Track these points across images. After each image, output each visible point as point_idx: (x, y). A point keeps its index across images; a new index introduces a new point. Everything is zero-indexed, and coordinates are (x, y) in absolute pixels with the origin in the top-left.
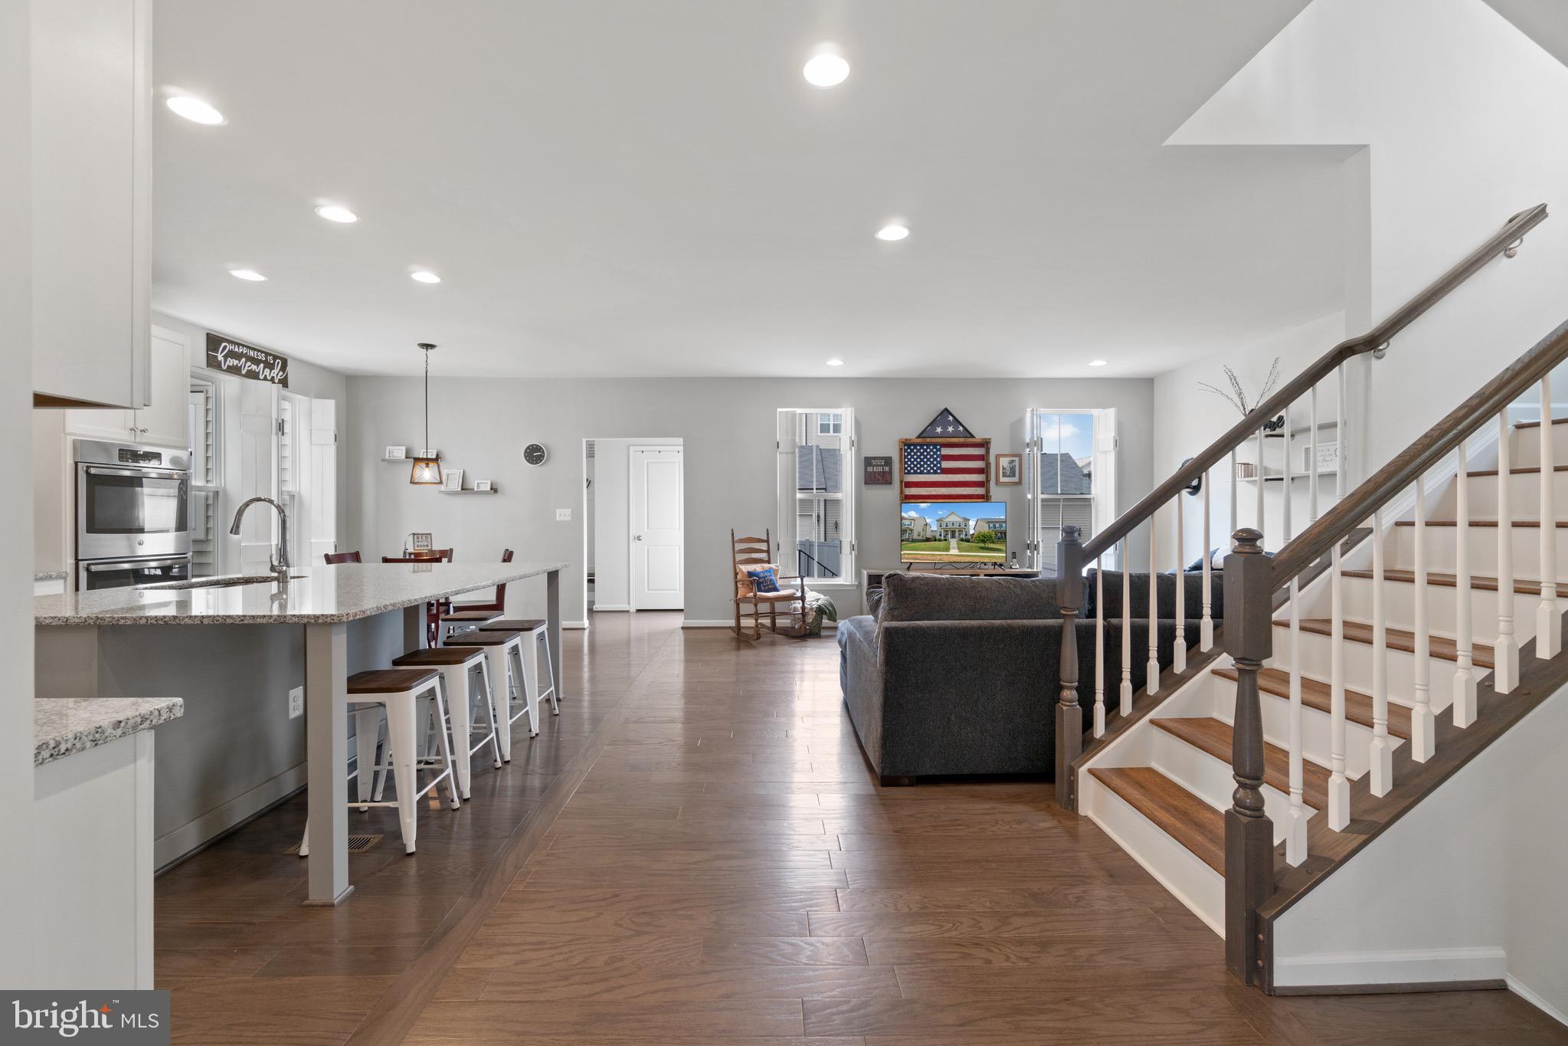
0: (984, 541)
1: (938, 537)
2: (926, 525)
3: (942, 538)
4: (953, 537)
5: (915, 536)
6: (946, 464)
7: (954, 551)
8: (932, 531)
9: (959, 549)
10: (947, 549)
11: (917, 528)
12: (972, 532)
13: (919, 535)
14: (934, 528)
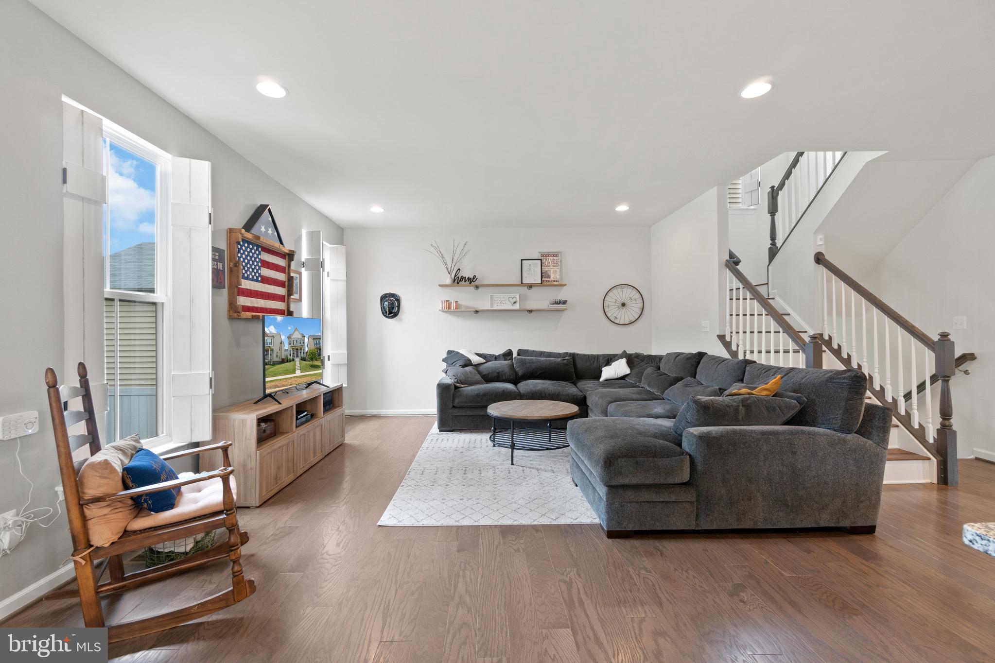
0: (312, 359)
1: (289, 357)
2: (281, 343)
3: (291, 358)
4: (297, 356)
5: (275, 359)
6: (266, 272)
7: (298, 373)
8: (286, 350)
9: (303, 370)
10: (294, 372)
11: (276, 347)
12: (306, 350)
13: (277, 356)
14: (286, 347)
